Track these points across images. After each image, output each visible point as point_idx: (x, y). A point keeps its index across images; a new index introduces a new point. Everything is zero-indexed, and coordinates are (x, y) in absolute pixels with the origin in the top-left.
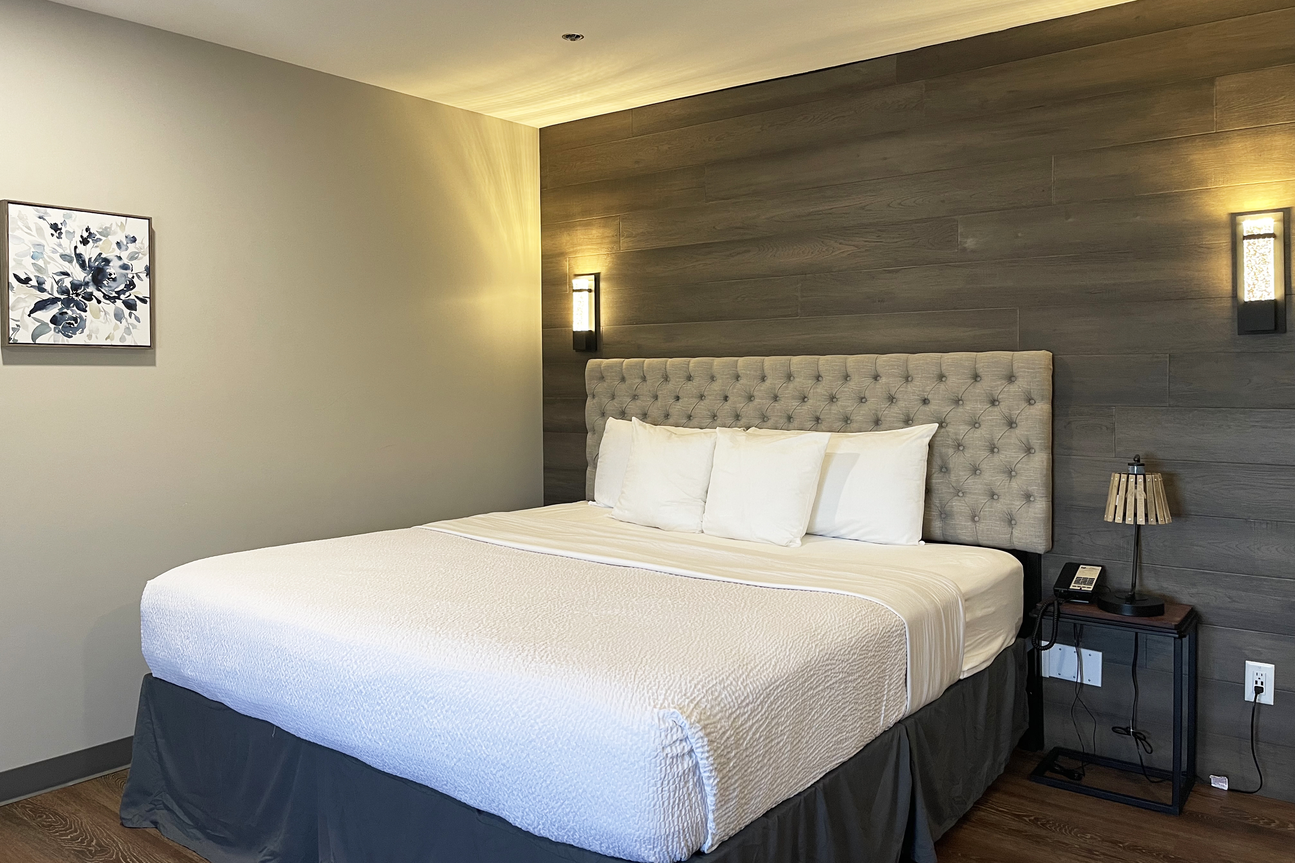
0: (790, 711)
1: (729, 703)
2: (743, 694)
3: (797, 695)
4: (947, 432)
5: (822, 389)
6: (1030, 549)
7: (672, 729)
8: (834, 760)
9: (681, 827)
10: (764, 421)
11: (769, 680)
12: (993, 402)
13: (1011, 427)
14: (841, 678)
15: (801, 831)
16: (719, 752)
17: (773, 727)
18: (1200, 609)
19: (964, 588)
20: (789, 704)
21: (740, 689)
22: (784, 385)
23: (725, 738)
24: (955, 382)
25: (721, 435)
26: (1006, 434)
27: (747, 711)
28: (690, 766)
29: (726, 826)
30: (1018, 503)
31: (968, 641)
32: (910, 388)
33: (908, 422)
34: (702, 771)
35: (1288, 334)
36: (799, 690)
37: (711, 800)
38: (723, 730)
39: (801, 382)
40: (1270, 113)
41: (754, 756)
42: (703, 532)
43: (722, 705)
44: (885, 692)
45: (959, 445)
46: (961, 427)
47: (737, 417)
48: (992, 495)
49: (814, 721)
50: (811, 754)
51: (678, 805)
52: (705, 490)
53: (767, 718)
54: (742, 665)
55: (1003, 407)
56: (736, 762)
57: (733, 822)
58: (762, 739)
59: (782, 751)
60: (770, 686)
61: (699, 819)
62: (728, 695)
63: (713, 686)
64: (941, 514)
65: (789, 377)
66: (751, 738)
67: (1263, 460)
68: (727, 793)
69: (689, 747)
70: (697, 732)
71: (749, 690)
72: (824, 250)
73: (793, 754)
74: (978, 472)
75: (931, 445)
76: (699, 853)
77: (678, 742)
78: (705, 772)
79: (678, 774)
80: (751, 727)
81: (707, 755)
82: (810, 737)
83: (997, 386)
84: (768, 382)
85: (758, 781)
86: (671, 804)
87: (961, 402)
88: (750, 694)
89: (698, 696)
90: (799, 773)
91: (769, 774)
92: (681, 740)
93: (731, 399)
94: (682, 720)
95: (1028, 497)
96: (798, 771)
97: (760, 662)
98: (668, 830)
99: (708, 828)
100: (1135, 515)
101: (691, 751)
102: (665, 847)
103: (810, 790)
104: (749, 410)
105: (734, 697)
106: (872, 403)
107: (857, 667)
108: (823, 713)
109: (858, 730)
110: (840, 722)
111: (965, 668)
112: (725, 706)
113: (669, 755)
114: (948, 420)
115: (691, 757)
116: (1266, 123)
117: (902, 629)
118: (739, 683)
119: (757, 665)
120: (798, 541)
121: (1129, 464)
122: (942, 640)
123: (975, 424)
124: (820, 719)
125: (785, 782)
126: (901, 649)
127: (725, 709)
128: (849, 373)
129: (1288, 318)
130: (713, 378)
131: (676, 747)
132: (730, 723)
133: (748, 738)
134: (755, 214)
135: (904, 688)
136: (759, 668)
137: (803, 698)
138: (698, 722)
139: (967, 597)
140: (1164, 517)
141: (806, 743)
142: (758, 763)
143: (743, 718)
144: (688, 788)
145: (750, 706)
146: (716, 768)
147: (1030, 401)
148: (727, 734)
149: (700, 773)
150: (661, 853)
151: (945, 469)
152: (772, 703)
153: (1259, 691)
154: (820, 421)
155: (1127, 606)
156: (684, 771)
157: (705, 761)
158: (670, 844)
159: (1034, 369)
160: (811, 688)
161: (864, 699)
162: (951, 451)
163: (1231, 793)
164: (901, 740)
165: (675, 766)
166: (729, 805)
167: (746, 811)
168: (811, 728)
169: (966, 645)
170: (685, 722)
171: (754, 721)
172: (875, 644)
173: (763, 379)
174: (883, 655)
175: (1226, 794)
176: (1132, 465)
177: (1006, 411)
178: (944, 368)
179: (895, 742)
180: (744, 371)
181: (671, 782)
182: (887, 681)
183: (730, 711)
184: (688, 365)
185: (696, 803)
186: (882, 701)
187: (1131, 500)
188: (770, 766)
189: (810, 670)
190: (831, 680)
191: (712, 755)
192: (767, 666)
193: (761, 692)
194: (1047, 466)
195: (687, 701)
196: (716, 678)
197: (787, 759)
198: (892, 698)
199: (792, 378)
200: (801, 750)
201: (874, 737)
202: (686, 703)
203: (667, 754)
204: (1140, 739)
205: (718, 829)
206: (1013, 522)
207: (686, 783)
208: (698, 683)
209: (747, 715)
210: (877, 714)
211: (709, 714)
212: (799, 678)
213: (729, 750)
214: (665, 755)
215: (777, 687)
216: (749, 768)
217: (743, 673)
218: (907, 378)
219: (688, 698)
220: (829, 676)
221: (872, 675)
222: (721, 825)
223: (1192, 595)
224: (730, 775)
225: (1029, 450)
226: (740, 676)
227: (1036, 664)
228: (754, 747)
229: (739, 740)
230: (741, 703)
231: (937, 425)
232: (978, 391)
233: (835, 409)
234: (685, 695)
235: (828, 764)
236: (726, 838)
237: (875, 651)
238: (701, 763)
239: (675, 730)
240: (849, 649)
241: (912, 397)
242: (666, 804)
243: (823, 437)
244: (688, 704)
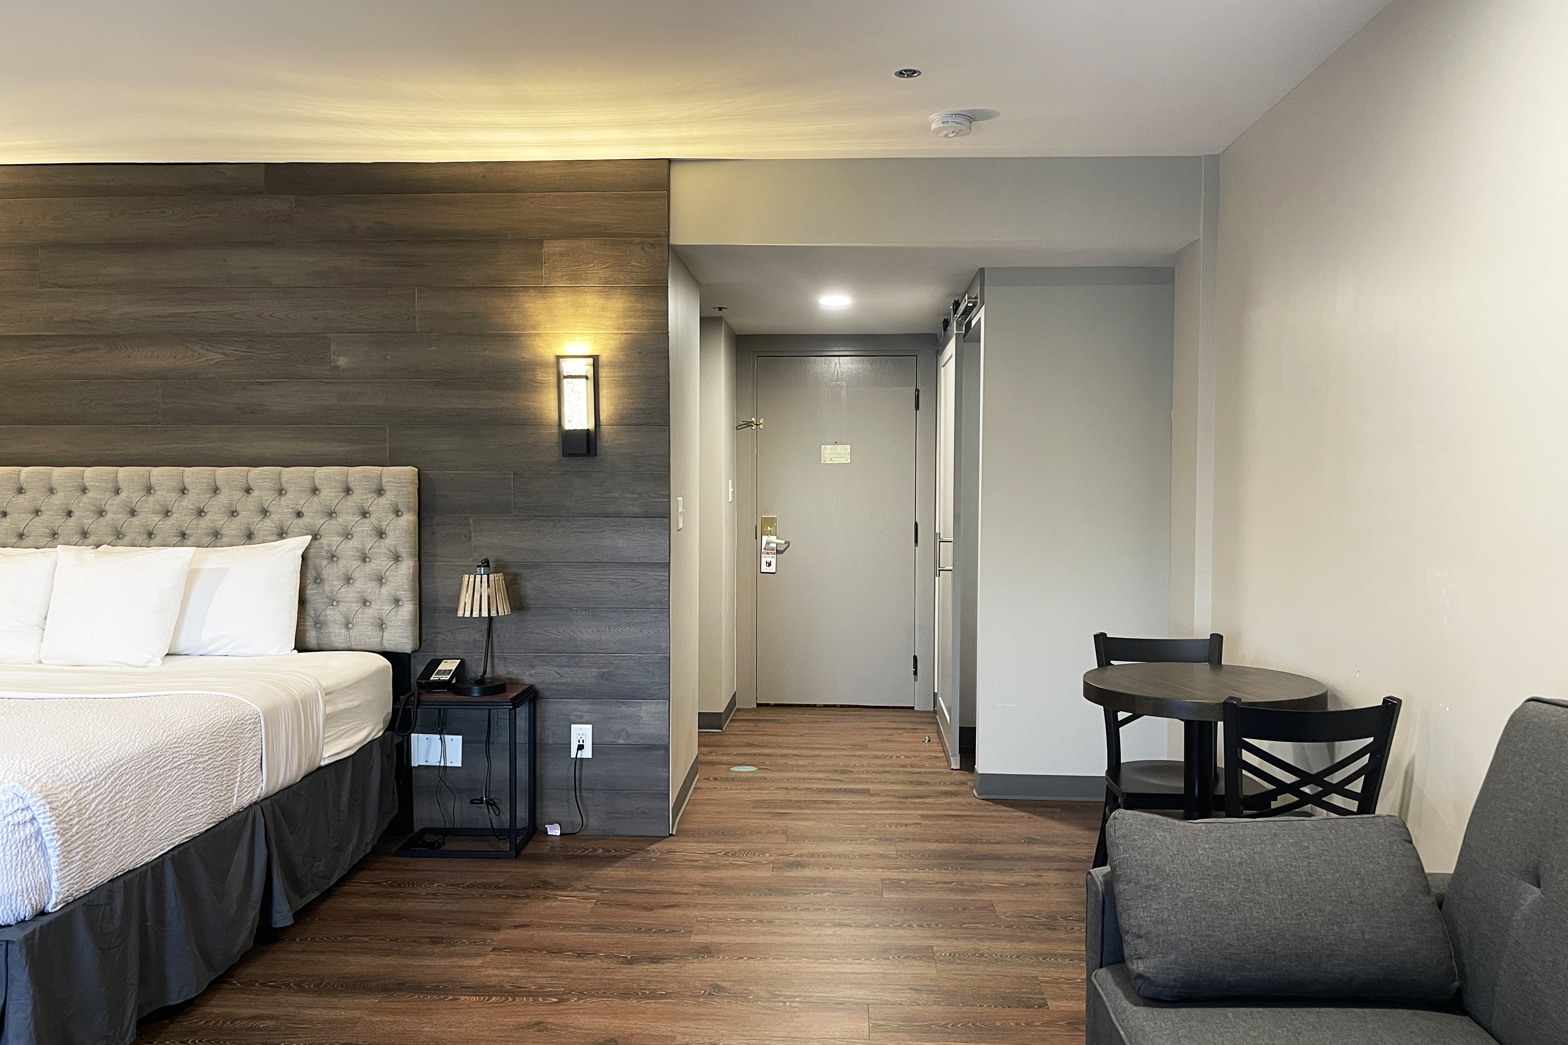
0: (136, 787)
1: (71, 779)
2: (85, 771)
3: (143, 773)
4: (321, 543)
5: (188, 502)
6: (399, 650)
7: (13, 800)
8: (184, 834)
9: (24, 886)
10: (119, 538)
11: (113, 759)
12: (365, 514)
13: (381, 538)
14: (190, 760)
15: (149, 896)
16: (61, 818)
17: (117, 801)
18: (538, 686)
19: (324, 684)
20: (134, 781)
21: (82, 767)
22: (143, 498)
23: (66, 807)
24: (329, 495)
25: (64, 554)
26: (376, 544)
27: (90, 786)
28: (32, 831)
29: (71, 886)
30: (388, 608)
31: (329, 732)
32: (284, 501)
33: (282, 534)
34: (44, 835)
35: (598, 457)
36: (145, 769)
37: (54, 861)
38: (65, 800)
39: (164, 495)
40: (583, 276)
41: (98, 825)
42: (41, 662)
43: (64, 780)
44: (239, 774)
45: (333, 556)
46: (334, 539)
47: (85, 534)
48: (365, 602)
49: (161, 797)
50: (158, 827)
51: (21, 867)
52: (44, 615)
53: (111, 792)
54: (85, 749)
55: (373, 519)
56: (78, 829)
57: (77, 884)
58: (106, 810)
59: (128, 822)
60: (113, 764)
61: (42, 880)
62: (69, 772)
63: (54, 766)
64: (316, 623)
65: (149, 490)
66: (94, 809)
67: (583, 559)
68: (70, 856)
69: (31, 815)
70: (38, 801)
71: (91, 768)
72: (188, 355)
73: (139, 826)
74: (351, 581)
75: (304, 557)
76: (43, 913)
77: (20, 811)
78: (47, 835)
79: (20, 839)
80: (94, 799)
81: (49, 820)
82: (157, 812)
83: (367, 499)
84: (123, 495)
85: (102, 848)
86: (14, 867)
87: (334, 515)
88: (93, 771)
89: (38, 773)
90: (146, 843)
91: (113, 842)
92: (22, 810)
93: (76, 514)
94: (22, 791)
95: (397, 602)
96: (145, 841)
97: (104, 747)
98: (11, 890)
99: (52, 888)
100: (480, 610)
101: (33, 818)
102: (9, 906)
103: (157, 861)
104: (101, 526)
105: (76, 774)
106: (242, 516)
107: (207, 750)
108: (171, 791)
109: (209, 807)
110: (189, 799)
111: (325, 755)
112: (67, 781)
113: (11, 823)
114: (322, 532)
115: (33, 824)
116: (581, 283)
117: (257, 718)
118: (82, 763)
119: (101, 749)
120: (159, 661)
121: (478, 566)
122: (299, 729)
123: (347, 535)
124: (167, 796)
125: (130, 851)
126: (256, 736)
127: (67, 783)
128: (219, 486)
129: (598, 444)
130: (52, 491)
131: (18, 816)
132: (72, 795)
133: (91, 808)
134: (105, 308)
135: (260, 772)
136: (103, 750)
137: (149, 776)
138: (40, 792)
139: (328, 691)
140: (503, 609)
141: (153, 816)
142: (102, 831)
143: (86, 791)
144: (30, 852)
145: (93, 781)
146: (58, 832)
147: (397, 513)
148: (69, 804)
149: (42, 838)
150: (5, 911)
151: (319, 580)
152: (116, 780)
153: (581, 747)
154: (186, 537)
155: (476, 688)
156: (26, 837)
157: (48, 826)
158: (13, 902)
159: (400, 483)
160: (158, 767)
161: (215, 779)
162: (325, 563)
163: (563, 837)
164: (257, 819)
165: (17, 833)
166: (73, 867)
167: (90, 875)
168: (157, 803)
169: (326, 736)
170: (27, 792)
171: (98, 794)
172: (227, 730)
173: (117, 491)
174: (235, 741)
175: (559, 838)
176: (480, 566)
177: (375, 522)
178: (317, 482)
179: (250, 820)
180: (92, 483)
181: (13, 847)
182: (241, 764)
183: (72, 785)
184: (19, 475)
185: (39, 866)
186: (235, 783)
187: (477, 596)
188: (115, 834)
189: (157, 752)
190: (179, 761)
191: (54, 820)
192: (111, 748)
193: (104, 769)
194: (413, 572)
195: (28, 778)
196: (57, 760)
197: (132, 830)
198: (246, 780)
199: (152, 491)
200: (147, 823)
201: (227, 816)
202: (27, 779)
203: (8, 822)
204: (491, 805)
205: (62, 888)
206: (384, 626)
207: (28, 847)
208: (39, 764)
209: (90, 789)
210: (229, 794)
211: (50, 787)
212: (146, 758)
213: (72, 817)
214: (6, 823)
215: (122, 766)
216: (92, 835)
217: (86, 755)
218: (281, 492)
219: (28, 775)
220: (177, 757)
221: (224, 758)
222: (64, 885)
223: (531, 675)
224: (73, 839)
225: (397, 558)
226: (83, 757)
227: (405, 755)
228: (98, 817)
229: (82, 809)
230: (84, 778)
231: (310, 537)
232: (350, 504)
233: (205, 523)
234: (25, 773)
235: (177, 837)
236: (71, 899)
237: (227, 737)
238: (43, 828)
239: (16, 801)
240: (199, 734)
241: (286, 511)
242: (9, 866)
243: (186, 553)
244: (29, 780)
